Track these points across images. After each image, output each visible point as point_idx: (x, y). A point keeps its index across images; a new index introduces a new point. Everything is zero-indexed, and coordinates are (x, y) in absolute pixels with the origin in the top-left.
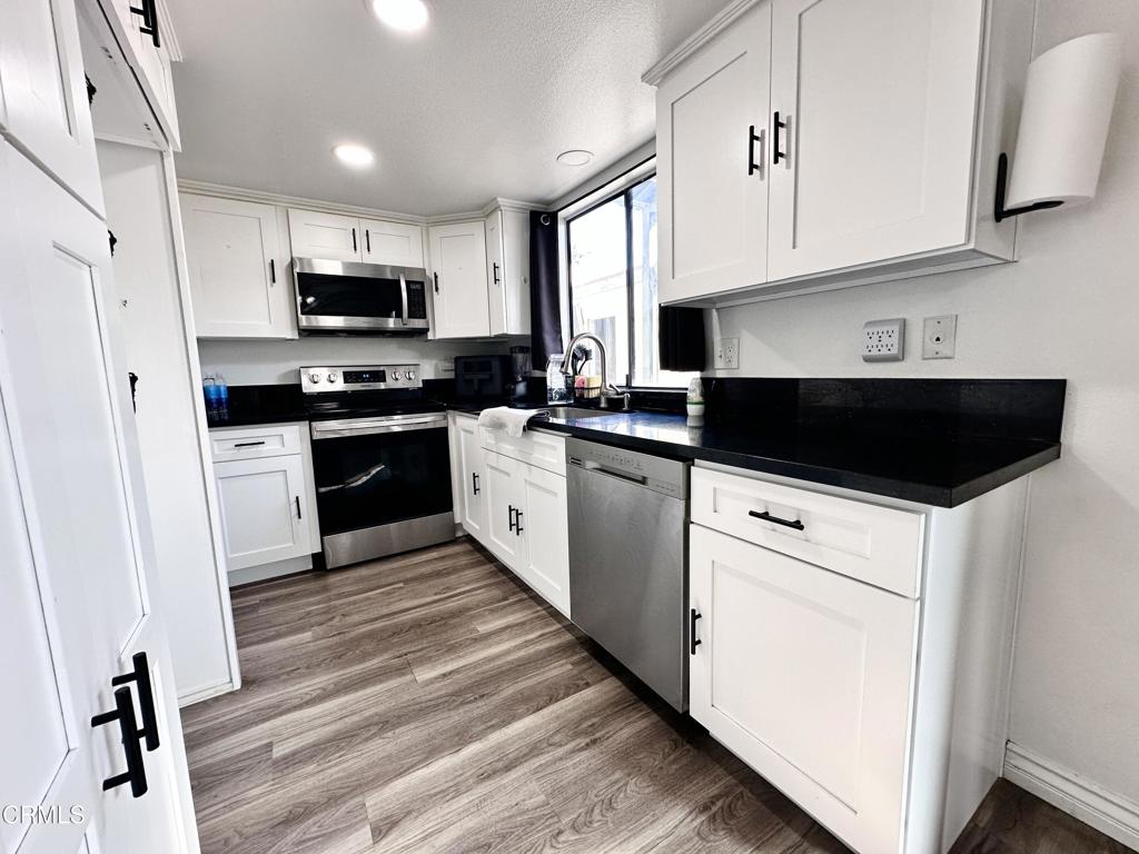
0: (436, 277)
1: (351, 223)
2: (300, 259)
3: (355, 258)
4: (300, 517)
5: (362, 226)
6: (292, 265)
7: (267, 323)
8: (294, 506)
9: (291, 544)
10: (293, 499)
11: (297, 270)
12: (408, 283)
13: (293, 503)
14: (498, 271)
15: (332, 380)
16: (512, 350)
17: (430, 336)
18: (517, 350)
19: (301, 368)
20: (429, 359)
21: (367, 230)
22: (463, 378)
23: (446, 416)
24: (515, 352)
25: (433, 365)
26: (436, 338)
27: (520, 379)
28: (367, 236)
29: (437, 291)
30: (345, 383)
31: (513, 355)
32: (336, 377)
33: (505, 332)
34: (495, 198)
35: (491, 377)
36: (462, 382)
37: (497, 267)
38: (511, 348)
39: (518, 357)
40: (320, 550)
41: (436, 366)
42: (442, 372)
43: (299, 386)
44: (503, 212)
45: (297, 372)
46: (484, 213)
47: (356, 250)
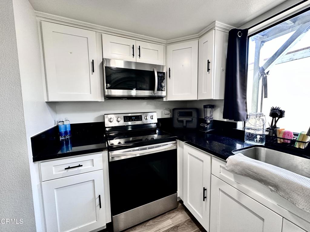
0: (170, 70)
1: (132, 42)
2: (105, 58)
3: (133, 60)
5: (137, 44)
6: (102, 63)
7: (89, 93)
8: (98, 200)
9: (95, 221)
10: (97, 196)
11: (105, 65)
12: (158, 73)
13: (97, 198)
14: (210, 64)
15: (119, 121)
16: (205, 107)
17: (164, 99)
18: (208, 107)
19: (105, 114)
20: (160, 109)
21: (139, 46)
22: (178, 119)
23: (176, 143)
24: (207, 108)
25: (161, 112)
26: (167, 100)
27: (209, 122)
28: (139, 49)
29: (170, 77)
30: (124, 122)
31: (205, 109)
32: (120, 119)
33: (212, 98)
34: (215, 21)
35: (192, 119)
36: (177, 121)
37: (210, 62)
38: (204, 106)
39: (209, 110)
40: (111, 221)
41: (162, 112)
42: (164, 115)
43: (103, 123)
44: (216, 30)
45: (103, 116)
46: (199, 35)
47: (134, 56)
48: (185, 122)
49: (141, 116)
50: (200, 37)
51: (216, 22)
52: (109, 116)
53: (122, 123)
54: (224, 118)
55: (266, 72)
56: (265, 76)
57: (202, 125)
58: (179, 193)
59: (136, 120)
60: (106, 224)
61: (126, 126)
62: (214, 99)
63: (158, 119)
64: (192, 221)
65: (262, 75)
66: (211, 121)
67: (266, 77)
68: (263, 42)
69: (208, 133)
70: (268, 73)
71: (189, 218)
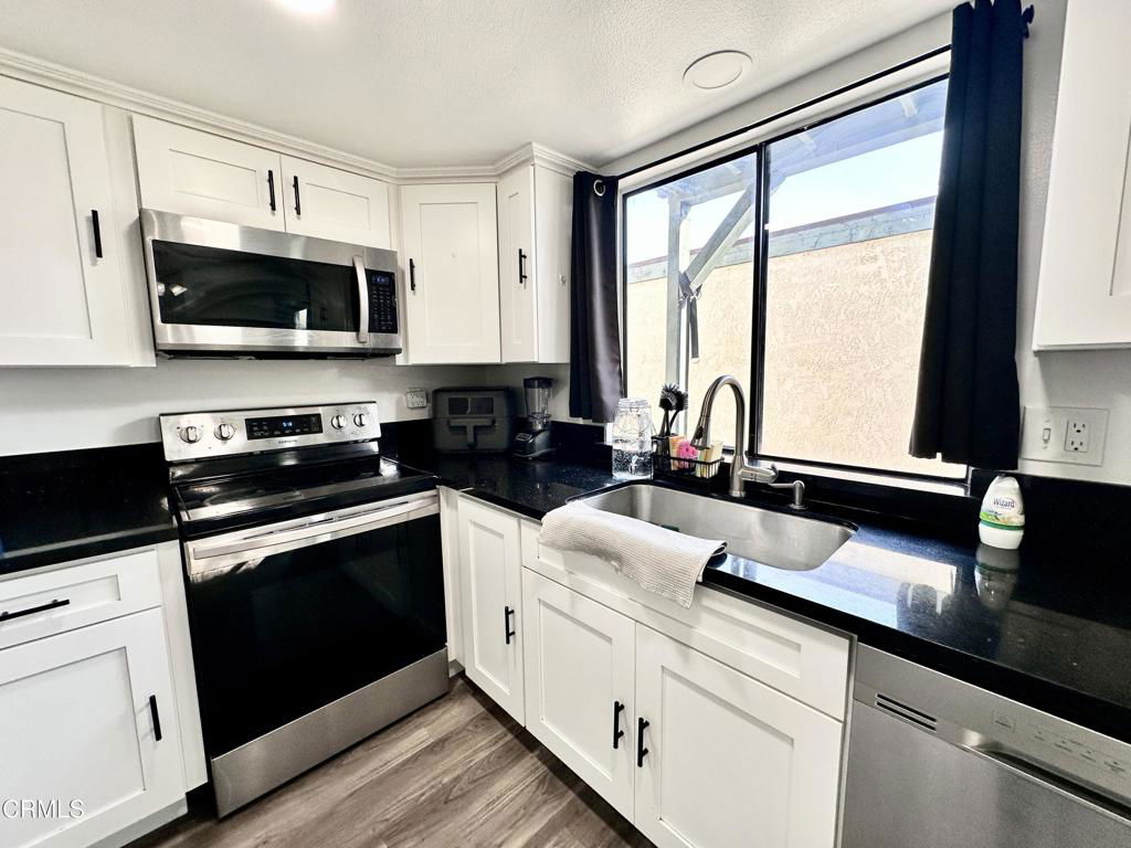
0: (412, 266)
1: (269, 161)
2: (160, 214)
3: (274, 223)
4: (158, 737)
5: (287, 169)
6: (141, 225)
7: (84, 337)
8: (146, 715)
9: (139, 792)
10: (142, 702)
11: (152, 235)
12: (369, 273)
13: (142, 710)
14: (526, 262)
15: (224, 435)
16: (528, 383)
17: (400, 360)
18: (536, 383)
19: (162, 415)
20: (389, 391)
21: (296, 178)
22: (448, 422)
23: (437, 496)
24: (533, 387)
25: (394, 401)
26: (410, 363)
27: (539, 427)
28: (296, 185)
29: (413, 289)
30: (249, 438)
31: (529, 390)
32: (231, 430)
33: (536, 360)
34: (530, 143)
35: (494, 422)
36: (446, 429)
37: (525, 257)
38: (525, 380)
39: (538, 393)
40: (205, 780)
41: (399, 402)
42: (409, 411)
43: (157, 448)
44: (537, 167)
45: (154, 422)
46: (496, 170)
47: (273, 208)
48: (470, 431)
49: (318, 416)
50: (500, 176)
51: (534, 144)
52: (185, 421)
53: (239, 443)
54: (573, 414)
55: (694, 287)
56: (692, 297)
57: (520, 437)
58: (453, 649)
59: (298, 431)
60: (187, 794)
61: (257, 455)
62: (541, 362)
63: (384, 427)
64: (490, 716)
65: (685, 295)
66: (544, 426)
67: (694, 300)
68: (686, 205)
69: (535, 459)
70: (698, 290)
71: (483, 709)
